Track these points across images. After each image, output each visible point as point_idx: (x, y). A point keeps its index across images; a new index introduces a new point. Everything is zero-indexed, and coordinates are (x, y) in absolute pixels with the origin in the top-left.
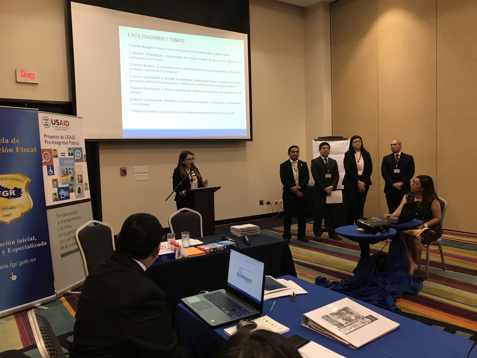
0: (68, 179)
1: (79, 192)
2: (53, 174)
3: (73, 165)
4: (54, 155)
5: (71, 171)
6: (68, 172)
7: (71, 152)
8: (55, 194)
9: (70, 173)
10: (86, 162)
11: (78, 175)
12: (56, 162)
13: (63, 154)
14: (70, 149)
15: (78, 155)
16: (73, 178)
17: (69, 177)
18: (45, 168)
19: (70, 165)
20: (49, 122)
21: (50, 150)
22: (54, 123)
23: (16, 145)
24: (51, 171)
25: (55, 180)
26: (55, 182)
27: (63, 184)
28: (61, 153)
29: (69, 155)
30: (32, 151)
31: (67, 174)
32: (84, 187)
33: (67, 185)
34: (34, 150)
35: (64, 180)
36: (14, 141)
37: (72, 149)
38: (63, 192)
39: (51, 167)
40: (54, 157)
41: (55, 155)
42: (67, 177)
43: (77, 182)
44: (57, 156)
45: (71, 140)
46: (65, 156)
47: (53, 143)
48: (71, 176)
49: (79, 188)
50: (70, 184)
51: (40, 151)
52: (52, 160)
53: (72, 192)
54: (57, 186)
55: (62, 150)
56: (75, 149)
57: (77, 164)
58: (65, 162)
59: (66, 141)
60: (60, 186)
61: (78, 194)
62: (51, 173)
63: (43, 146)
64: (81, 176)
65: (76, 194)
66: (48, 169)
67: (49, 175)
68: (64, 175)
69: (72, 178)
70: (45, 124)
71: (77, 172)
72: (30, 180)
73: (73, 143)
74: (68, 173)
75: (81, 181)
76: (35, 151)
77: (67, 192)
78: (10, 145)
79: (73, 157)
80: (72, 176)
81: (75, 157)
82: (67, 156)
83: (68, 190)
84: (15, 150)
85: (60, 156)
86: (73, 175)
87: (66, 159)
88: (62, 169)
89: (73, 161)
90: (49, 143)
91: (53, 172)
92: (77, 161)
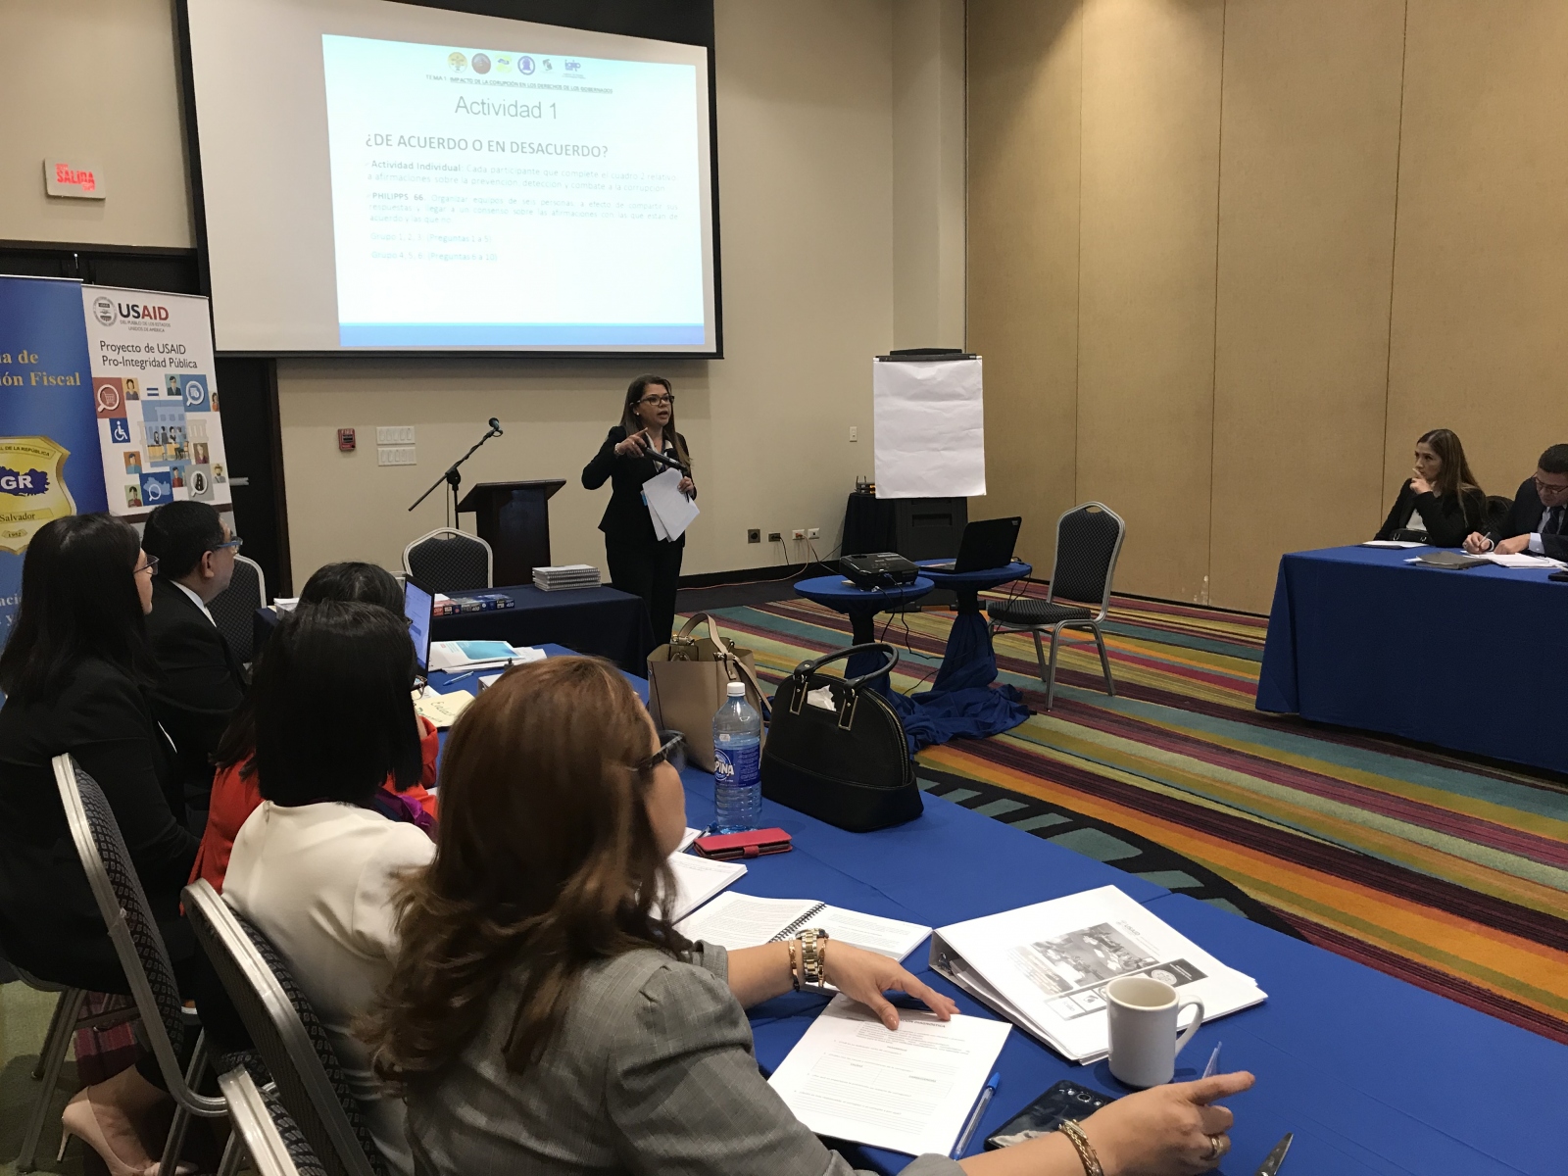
0: (169, 453)
1: (199, 485)
2: (128, 441)
3: (182, 418)
4: (128, 393)
5: (178, 434)
6: (168, 436)
7: (173, 387)
8: (134, 489)
9: (174, 439)
10: (218, 414)
11: (195, 445)
12: (134, 411)
13: (153, 391)
14: (172, 378)
15: (194, 393)
16: (183, 451)
17: (171, 449)
18: (104, 425)
19: (172, 418)
20: (113, 311)
21: (117, 382)
22: (125, 312)
23: (30, 367)
24: (121, 431)
25: (130, 455)
26: (132, 460)
27: (153, 465)
29: (170, 392)
30: (70, 382)
31: (165, 441)
32: (214, 474)
33: (167, 469)
34: (74, 381)
35: (158, 455)
36: (24, 358)
37: (178, 379)
38: (153, 486)
39: (120, 422)
40: (128, 399)
41: (131, 393)
42: (166, 450)
43: (194, 462)
44: (135, 397)
45: (173, 355)
47: (125, 362)
48: (174, 445)
49: (199, 476)
50: (175, 465)
51: (89, 384)
52: (122, 405)
53: (181, 484)
54: (138, 469)
55: (152, 380)
57: (190, 416)
58: (160, 411)
59: (160, 357)
60: (147, 469)
61: (195, 491)
62: (120, 436)
63: (98, 370)
64: (205, 446)
65: (190, 490)
66: (113, 427)
67: (115, 441)
68: (157, 442)
69: (180, 451)
70: (102, 317)
71: (193, 437)
72: (67, 453)
73: (181, 364)
74: (167, 439)
75: (206, 460)
76: (78, 383)
77: (167, 486)
78: (15, 369)
79: (180, 398)
80: (178, 446)
83: (168, 482)
84: (27, 380)
86: (181, 443)
87: (162, 403)
88: (150, 428)
89: (183, 408)
90: (116, 363)
91: (128, 435)
92: (192, 408)
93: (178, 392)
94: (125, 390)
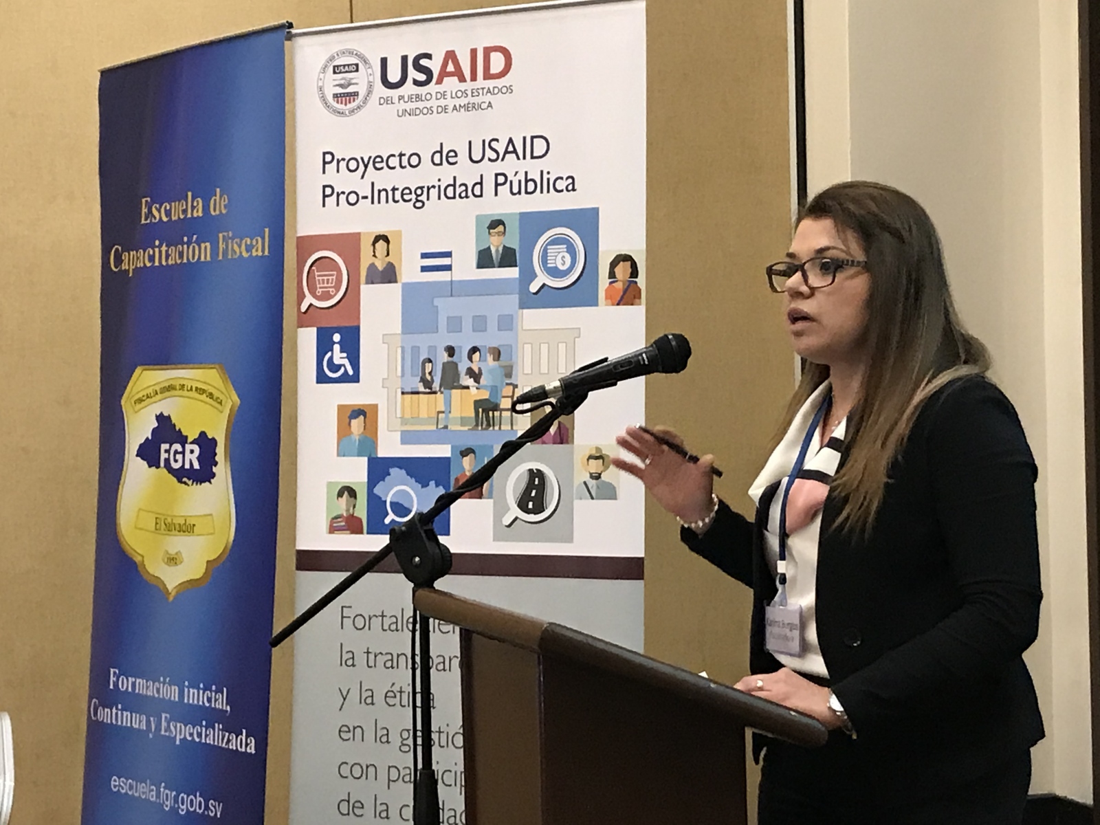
0: (456, 413)
1: (533, 501)
4: (372, 267)
5: (488, 366)
6: (462, 368)
7: (496, 244)
8: (350, 491)
9: (476, 376)
13: (438, 261)
14: (496, 223)
15: (555, 260)
16: (496, 407)
17: (462, 403)
18: (302, 342)
20: (364, 80)
21: (348, 244)
24: (339, 357)
25: (354, 414)
26: (357, 424)
28: (424, 256)
29: (485, 260)
31: (451, 380)
34: (262, 245)
35: (424, 414)
37: (513, 228)
38: (399, 488)
39: (341, 336)
40: (370, 281)
41: (380, 266)
45: (509, 164)
46: (448, 268)
47: (376, 195)
48: (477, 393)
52: (352, 294)
55: (436, 232)
57: (535, 318)
58: (446, 307)
59: (466, 173)
61: (518, 512)
63: (308, 218)
65: (500, 510)
66: (324, 346)
69: (486, 410)
70: (336, 96)
73: (528, 187)
74: (457, 376)
76: (254, 253)
77: (435, 491)
79: (512, 273)
80: (485, 395)
81: (528, 277)
82: (465, 268)
83: (442, 483)
85: (410, 271)
86: (494, 390)
87: (453, 289)
88: (416, 350)
89: (514, 298)
90: (353, 199)
91: (356, 365)
92: (544, 300)
93: (508, 258)
94: (366, 260)
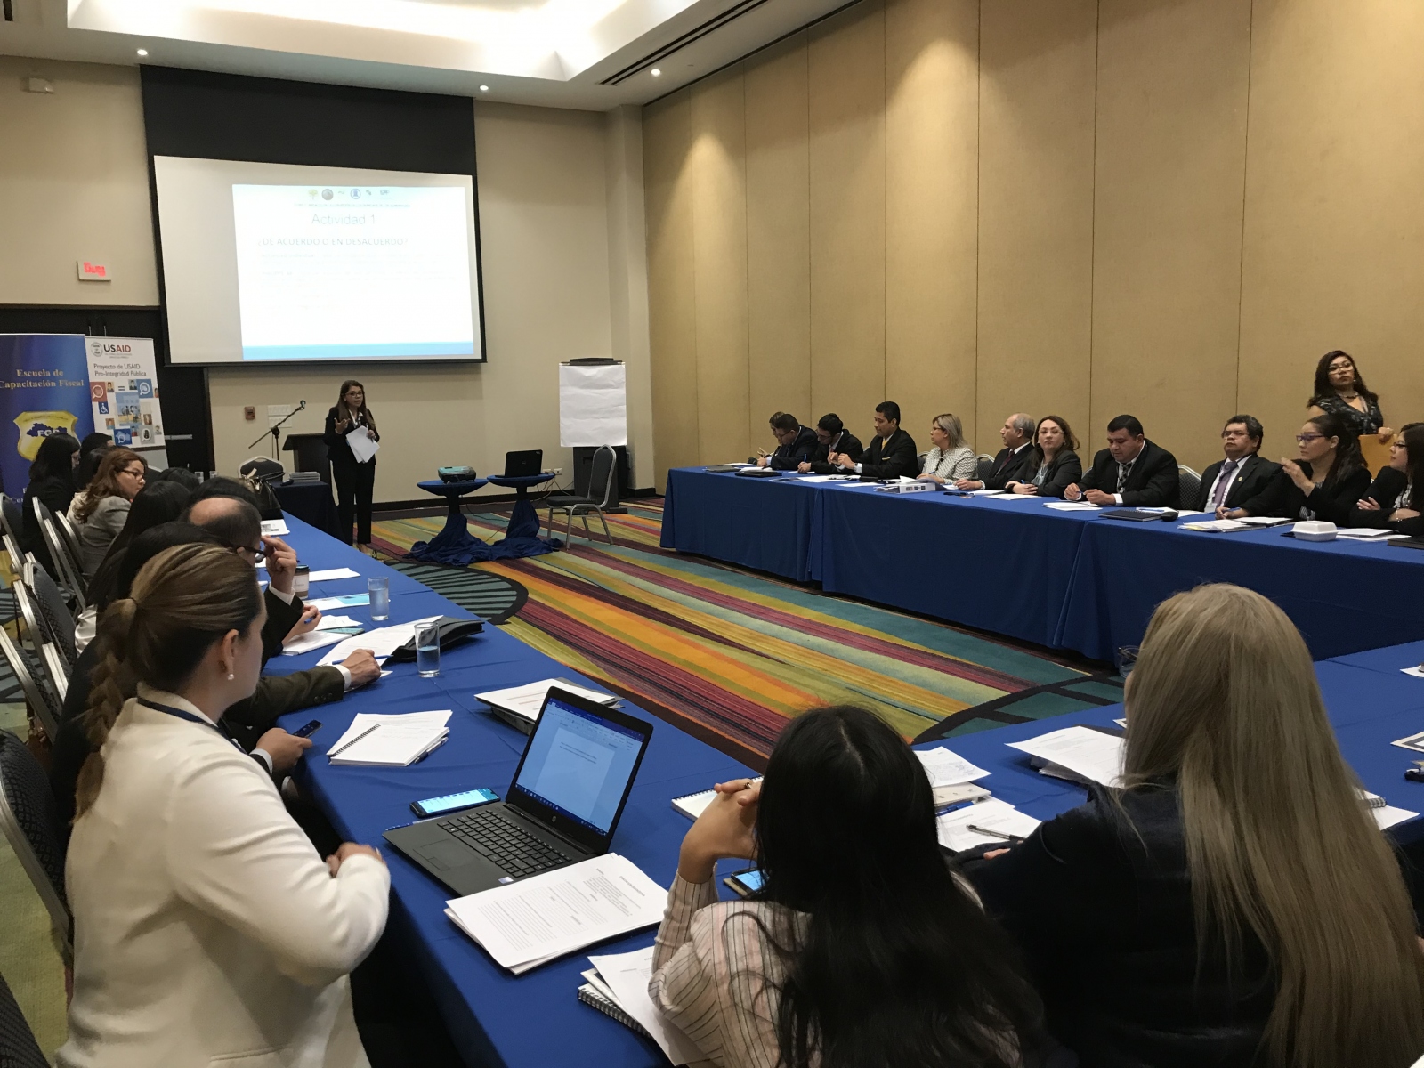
0: (130, 420)
1: (147, 435)
3: (138, 401)
4: (108, 389)
5: (135, 410)
6: (130, 410)
7: (133, 385)
9: (133, 412)
10: (158, 399)
11: (144, 416)
12: (111, 398)
13: (122, 388)
14: (132, 381)
15: (144, 389)
17: (131, 417)
18: (95, 405)
19: (132, 401)
20: (100, 349)
21: (102, 384)
22: (107, 349)
23: (60, 378)
24: (104, 408)
25: (108, 420)
26: (110, 422)
27: (121, 425)
28: (119, 387)
29: (131, 388)
30: (79, 384)
31: (128, 413)
32: (155, 430)
33: (128, 427)
34: (81, 384)
35: (124, 420)
36: (56, 373)
37: (136, 382)
38: (120, 435)
39: (104, 403)
40: (108, 392)
41: (110, 389)
42: (128, 417)
43: (143, 424)
44: (112, 391)
45: (133, 369)
46: (124, 390)
47: (107, 374)
48: (133, 415)
49: (146, 431)
50: (133, 425)
51: (88, 385)
52: (105, 396)
53: (136, 434)
54: (113, 427)
55: (122, 383)
56: (139, 381)
57: (141, 400)
58: (125, 398)
59: (125, 371)
60: (118, 427)
61: (144, 438)
63: (92, 378)
64: (150, 416)
65: (141, 438)
66: (100, 406)
67: (101, 413)
68: (124, 413)
69: (136, 419)
70: (95, 352)
71: (143, 411)
72: (76, 418)
73: (137, 374)
75: (150, 423)
77: (128, 436)
78: (52, 378)
79: (136, 391)
80: (135, 415)
81: (139, 392)
82: (127, 390)
83: (129, 433)
84: (58, 384)
85: (116, 390)
86: (137, 414)
87: (127, 394)
89: (137, 396)
90: (102, 374)
91: (107, 408)
92: (143, 396)
93: (135, 388)
94: (107, 387)
